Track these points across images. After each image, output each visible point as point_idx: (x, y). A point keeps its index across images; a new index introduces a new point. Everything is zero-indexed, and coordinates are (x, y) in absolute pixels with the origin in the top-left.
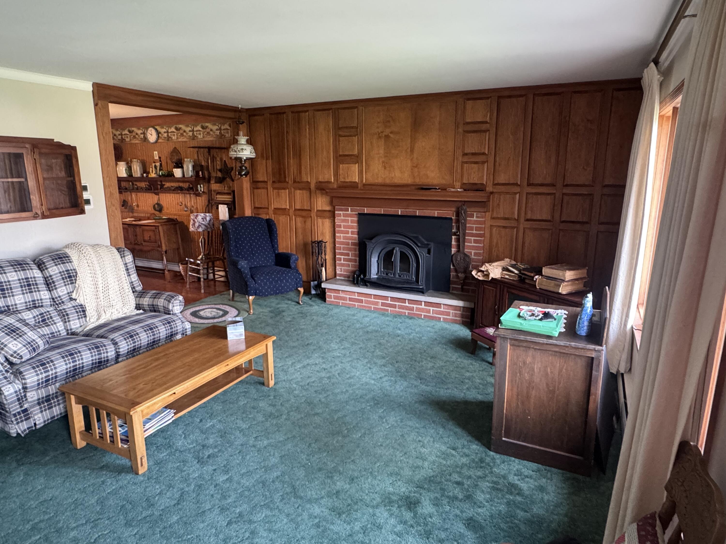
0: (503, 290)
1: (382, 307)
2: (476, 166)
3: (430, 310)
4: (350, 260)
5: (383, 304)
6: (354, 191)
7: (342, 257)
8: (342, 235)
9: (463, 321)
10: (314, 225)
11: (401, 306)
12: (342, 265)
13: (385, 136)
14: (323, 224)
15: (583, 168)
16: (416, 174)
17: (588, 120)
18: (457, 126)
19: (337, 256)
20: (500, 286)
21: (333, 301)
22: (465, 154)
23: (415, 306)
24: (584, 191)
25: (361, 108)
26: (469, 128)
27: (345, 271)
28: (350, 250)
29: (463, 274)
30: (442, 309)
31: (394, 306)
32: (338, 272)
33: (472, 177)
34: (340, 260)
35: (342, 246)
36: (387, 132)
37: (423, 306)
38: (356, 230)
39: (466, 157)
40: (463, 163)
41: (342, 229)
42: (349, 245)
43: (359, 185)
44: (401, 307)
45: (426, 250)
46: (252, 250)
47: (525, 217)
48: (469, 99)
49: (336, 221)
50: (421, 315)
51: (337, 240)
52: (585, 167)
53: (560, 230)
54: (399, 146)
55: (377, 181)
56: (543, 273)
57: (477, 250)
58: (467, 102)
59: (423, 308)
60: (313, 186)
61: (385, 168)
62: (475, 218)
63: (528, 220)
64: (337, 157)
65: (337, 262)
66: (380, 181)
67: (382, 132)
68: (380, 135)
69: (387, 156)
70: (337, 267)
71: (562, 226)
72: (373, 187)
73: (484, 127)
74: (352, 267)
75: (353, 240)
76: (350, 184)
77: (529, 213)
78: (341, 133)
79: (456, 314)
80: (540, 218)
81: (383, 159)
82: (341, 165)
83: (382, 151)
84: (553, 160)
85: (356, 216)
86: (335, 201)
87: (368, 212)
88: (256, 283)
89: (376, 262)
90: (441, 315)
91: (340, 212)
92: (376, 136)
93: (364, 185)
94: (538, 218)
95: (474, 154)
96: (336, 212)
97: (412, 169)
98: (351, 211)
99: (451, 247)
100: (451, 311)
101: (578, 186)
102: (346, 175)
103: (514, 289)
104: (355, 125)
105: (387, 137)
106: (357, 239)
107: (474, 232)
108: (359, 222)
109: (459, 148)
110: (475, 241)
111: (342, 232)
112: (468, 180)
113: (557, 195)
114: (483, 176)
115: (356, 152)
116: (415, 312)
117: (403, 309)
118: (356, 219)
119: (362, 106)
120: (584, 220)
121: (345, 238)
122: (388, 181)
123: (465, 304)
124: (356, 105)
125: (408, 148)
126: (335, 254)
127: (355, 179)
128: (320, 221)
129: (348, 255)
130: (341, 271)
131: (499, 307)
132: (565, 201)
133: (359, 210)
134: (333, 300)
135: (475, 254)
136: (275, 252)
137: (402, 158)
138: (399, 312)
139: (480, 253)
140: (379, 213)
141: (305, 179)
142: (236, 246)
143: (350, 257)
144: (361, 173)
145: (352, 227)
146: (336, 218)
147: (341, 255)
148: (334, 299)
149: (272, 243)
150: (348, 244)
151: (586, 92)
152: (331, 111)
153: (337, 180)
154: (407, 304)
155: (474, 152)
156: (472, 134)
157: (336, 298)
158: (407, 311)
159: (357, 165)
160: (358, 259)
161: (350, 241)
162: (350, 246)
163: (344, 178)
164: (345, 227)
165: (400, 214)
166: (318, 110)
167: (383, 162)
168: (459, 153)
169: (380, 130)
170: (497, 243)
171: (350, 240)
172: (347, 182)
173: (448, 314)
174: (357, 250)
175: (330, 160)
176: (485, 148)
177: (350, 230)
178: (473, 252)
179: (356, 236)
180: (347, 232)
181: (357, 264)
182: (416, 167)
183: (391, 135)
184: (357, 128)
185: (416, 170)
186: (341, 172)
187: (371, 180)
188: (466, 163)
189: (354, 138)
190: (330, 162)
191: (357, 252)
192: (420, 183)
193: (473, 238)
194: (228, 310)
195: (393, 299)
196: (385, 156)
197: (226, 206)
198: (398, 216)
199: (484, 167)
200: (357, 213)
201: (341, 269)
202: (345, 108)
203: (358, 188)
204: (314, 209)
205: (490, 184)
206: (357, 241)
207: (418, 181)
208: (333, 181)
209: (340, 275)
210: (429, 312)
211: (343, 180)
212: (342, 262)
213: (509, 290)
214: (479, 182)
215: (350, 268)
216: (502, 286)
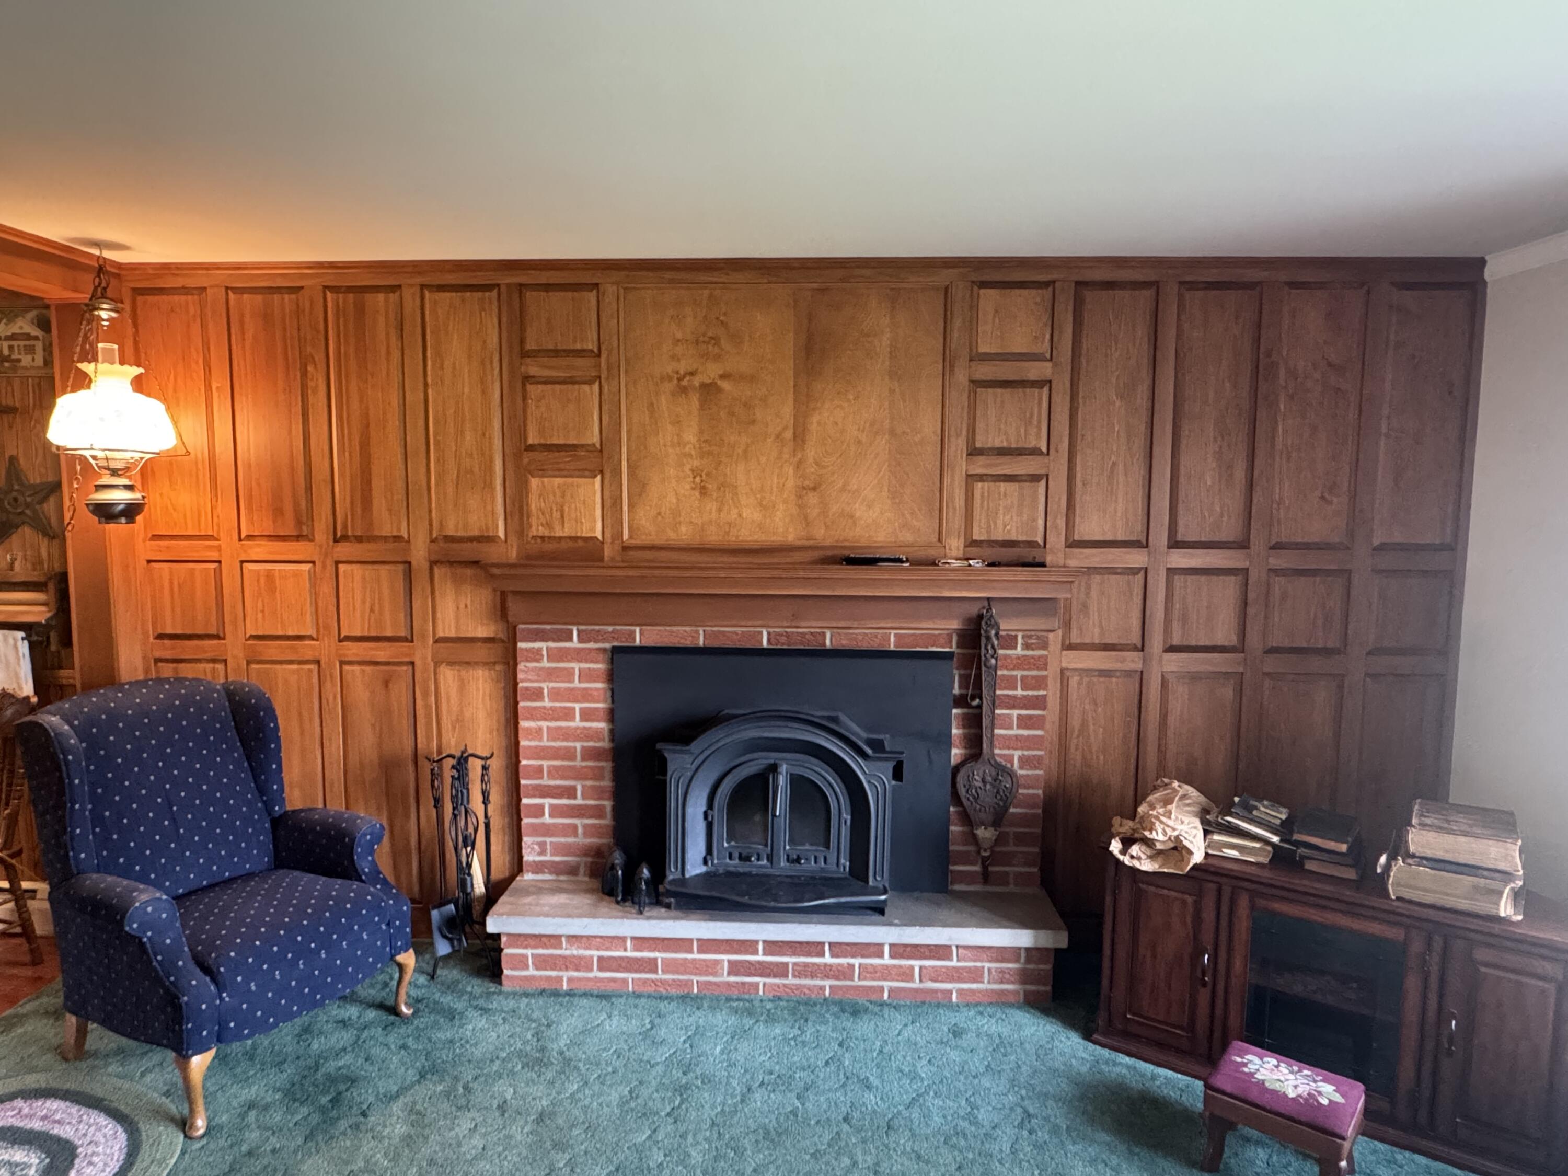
0: (1233, 902)
1: (733, 979)
2: (1012, 487)
3: (912, 968)
4: (578, 812)
5: (735, 968)
6: (591, 572)
7: (547, 802)
8: (544, 724)
9: (1027, 994)
10: (426, 694)
11: (806, 965)
12: (546, 830)
13: (703, 386)
14: (462, 687)
15: (1323, 498)
16: (814, 513)
17: (1330, 365)
18: (948, 362)
19: (525, 801)
20: (1219, 891)
21: (533, 978)
22: (974, 452)
23: (856, 962)
24: (1326, 561)
25: (610, 290)
26: (985, 371)
27: (558, 849)
28: (579, 775)
29: (991, 829)
30: (954, 963)
31: (780, 971)
32: (529, 857)
33: (1000, 523)
34: (538, 811)
35: (545, 764)
36: (711, 371)
37: (887, 960)
38: (601, 705)
39: (981, 460)
40: (971, 479)
41: (547, 703)
42: (573, 758)
43: (607, 552)
44: (804, 971)
45: (890, 766)
46: (173, 820)
47: (1165, 642)
48: (984, 285)
49: (520, 676)
50: (882, 989)
51: (523, 743)
52: (1326, 495)
53: (1264, 674)
54: (753, 422)
55: (672, 535)
56: (1412, 849)
57: (1029, 749)
58: (982, 291)
59: (886, 967)
60: (419, 554)
61: (703, 491)
62: (1019, 651)
63: (1171, 649)
64: (518, 456)
65: (525, 821)
66: (684, 534)
67: (692, 374)
68: (685, 382)
69: (710, 453)
70: (526, 840)
71: (1271, 664)
72: (663, 555)
73: (1035, 371)
74: (585, 834)
75: (588, 738)
76: (570, 544)
77: (1176, 626)
78: (533, 370)
79: (1002, 971)
80: (1208, 643)
81: (696, 463)
82: (534, 482)
83: (690, 436)
84: (1240, 474)
85: (601, 657)
86: (515, 607)
87: (646, 643)
88: (220, 990)
89: (701, 817)
90: (951, 980)
91: (537, 645)
92: (668, 387)
93: (625, 548)
94: (1201, 643)
95: (1002, 452)
96: (521, 645)
97: (800, 497)
98: (581, 640)
99: (949, 746)
100: (987, 965)
101: (1307, 546)
102: (557, 515)
103: (1283, 899)
104: (591, 345)
105: (709, 390)
106: (606, 734)
107: (1019, 692)
108: (611, 677)
109: (958, 436)
110: (1024, 722)
111: (547, 715)
112: (988, 532)
113: (1253, 576)
114: (1034, 520)
115: (594, 437)
116: (856, 982)
117: (813, 976)
118: (600, 666)
119: (617, 283)
120: (1330, 645)
121: (555, 734)
122: (714, 537)
123: (1036, 938)
124: (595, 281)
125: (785, 428)
126: (514, 792)
127: (593, 529)
128: (448, 676)
129: (570, 793)
130: (543, 852)
131: (1214, 959)
132: (1277, 591)
133: (614, 636)
134: (531, 972)
135: (1024, 761)
136: (268, 809)
137: (763, 460)
138: (799, 987)
139: (1039, 759)
140: (688, 643)
141: (387, 529)
142: (98, 819)
143: (579, 801)
144: (612, 506)
145: (585, 695)
146: (521, 666)
147: (543, 796)
148: (537, 968)
149: (256, 778)
150: (569, 754)
151: (1321, 285)
152: (495, 293)
153: (521, 533)
154: (828, 959)
155: (1005, 444)
156: (999, 390)
157: (542, 963)
158: (827, 983)
159: (599, 478)
160: (608, 804)
161: (578, 745)
162: (578, 763)
163: (549, 525)
164: (556, 695)
165: (765, 643)
166: (441, 288)
167: (696, 472)
168: (957, 446)
169: (682, 367)
170: (1084, 724)
171: (577, 738)
172: (560, 538)
173: (975, 975)
174: (608, 774)
175: (491, 460)
176: (1038, 436)
177: (577, 706)
178: (1017, 754)
179: (602, 725)
180: (568, 714)
181: (608, 821)
182: (814, 489)
183: (725, 385)
184: (599, 355)
185: (812, 499)
186: (534, 503)
187: (650, 532)
188: (981, 478)
189: (586, 387)
190: (490, 469)
191: (607, 783)
192: (828, 542)
193: (1015, 713)
194: (65, 1132)
195: (773, 947)
196: (702, 455)
197: (21, 634)
198: (761, 652)
199: (1036, 491)
200: (608, 645)
201: (542, 845)
202: (547, 287)
203: (601, 559)
204: (424, 637)
205: (1057, 540)
206: (605, 744)
207: (823, 535)
208: (501, 533)
209: (538, 868)
210: (910, 978)
211: (543, 531)
212: (547, 819)
213: (1261, 903)
214: (1024, 538)
215: (581, 840)
216: (1227, 891)
